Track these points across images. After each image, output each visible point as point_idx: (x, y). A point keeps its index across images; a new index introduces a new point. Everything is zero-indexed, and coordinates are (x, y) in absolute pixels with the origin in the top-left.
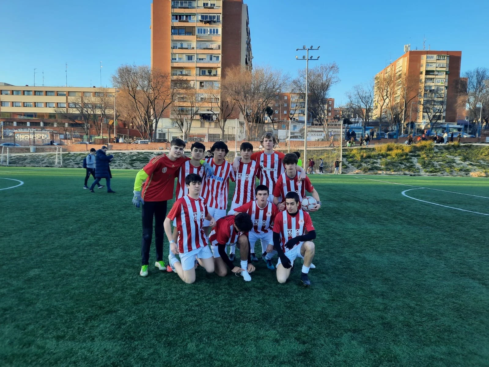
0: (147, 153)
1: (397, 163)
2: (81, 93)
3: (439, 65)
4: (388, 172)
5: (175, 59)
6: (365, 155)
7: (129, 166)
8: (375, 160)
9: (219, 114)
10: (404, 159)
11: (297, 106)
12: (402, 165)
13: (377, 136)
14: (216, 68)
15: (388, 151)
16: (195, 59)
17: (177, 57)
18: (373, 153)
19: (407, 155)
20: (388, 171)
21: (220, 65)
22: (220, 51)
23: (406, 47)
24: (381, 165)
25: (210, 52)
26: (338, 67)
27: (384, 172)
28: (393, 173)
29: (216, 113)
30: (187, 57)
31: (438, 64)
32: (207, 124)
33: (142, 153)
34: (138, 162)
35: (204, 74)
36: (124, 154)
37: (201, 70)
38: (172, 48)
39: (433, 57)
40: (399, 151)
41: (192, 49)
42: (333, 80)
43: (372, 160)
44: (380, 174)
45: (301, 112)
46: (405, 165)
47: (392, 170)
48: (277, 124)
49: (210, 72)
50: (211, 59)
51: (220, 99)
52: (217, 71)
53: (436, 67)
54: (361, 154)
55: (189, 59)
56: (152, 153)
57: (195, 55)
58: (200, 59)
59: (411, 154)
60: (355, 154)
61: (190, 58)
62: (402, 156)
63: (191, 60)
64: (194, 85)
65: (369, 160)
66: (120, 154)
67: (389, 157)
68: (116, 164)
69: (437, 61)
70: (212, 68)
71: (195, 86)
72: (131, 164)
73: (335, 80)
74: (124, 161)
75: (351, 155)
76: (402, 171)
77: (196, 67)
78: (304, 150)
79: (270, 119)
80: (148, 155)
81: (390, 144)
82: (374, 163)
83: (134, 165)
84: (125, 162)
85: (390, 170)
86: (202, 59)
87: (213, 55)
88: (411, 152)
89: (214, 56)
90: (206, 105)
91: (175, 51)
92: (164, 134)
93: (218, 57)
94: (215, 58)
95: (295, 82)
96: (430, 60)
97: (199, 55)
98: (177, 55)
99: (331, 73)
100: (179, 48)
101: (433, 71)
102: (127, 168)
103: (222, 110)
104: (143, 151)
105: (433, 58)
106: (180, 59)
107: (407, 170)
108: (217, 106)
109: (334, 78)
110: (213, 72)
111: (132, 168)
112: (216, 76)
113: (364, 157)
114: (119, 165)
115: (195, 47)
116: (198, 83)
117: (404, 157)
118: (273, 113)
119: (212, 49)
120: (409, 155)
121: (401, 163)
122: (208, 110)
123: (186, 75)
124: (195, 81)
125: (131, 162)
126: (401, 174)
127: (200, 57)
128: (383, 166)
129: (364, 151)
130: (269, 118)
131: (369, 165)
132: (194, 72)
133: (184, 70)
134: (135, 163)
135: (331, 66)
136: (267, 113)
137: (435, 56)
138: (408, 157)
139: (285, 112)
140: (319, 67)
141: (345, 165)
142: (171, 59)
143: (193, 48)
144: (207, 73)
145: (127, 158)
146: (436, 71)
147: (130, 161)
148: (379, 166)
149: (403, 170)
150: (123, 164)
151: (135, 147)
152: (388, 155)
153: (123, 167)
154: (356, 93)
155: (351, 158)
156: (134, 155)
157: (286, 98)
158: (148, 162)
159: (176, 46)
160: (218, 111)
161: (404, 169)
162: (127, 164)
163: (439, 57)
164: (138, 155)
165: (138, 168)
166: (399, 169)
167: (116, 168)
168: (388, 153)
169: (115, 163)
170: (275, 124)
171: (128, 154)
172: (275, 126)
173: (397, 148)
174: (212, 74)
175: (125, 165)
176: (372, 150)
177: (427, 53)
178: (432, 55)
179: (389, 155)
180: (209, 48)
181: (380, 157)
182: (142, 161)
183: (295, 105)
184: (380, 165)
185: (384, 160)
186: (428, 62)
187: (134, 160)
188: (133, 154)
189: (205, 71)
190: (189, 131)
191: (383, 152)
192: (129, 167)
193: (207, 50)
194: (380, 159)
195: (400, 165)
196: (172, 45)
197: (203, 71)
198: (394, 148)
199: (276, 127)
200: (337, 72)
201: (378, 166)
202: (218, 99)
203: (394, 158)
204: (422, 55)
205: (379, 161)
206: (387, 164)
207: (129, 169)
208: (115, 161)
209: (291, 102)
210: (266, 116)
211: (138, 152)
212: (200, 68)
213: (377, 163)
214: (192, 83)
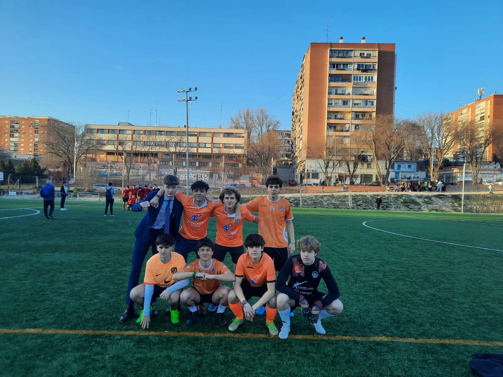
5: (332, 104)
14: (370, 112)
17: (333, 102)
21: (375, 110)
22: (375, 97)
25: (366, 97)
29: (370, 154)
30: (343, 102)
35: (358, 118)
38: (328, 94)
50: (367, 104)
52: (371, 115)
57: (351, 100)
58: (355, 104)
61: (345, 103)
63: (347, 104)
70: (366, 112)
86: (358, 104)
87: (368, 101)
89: (369, 102)
91: (331, 96)
93: (372, 104)
97: (355, 100)
98: (334, 100)
100: (334, 94)
106: (336, 103)
110: (367, 116)
112: (370, 120)
115: (351, 93)
116: (353, 126)
119: (367, 95)
122: (363, 152)
123: (341, 119)
124: (350, 125)
127: (355, 102)
132: (349, 116)
133: (338, 114)
142: (327, 104)
143: (349, 94)
144: (361, 117)
159: (332, 92)
160: (372, 153)
174: (366, 118)
189: (359, 115)
193: (363, 96)
196: (329, 91)
197: (357, 115)
212: (356, 112)
214: (347, 126)
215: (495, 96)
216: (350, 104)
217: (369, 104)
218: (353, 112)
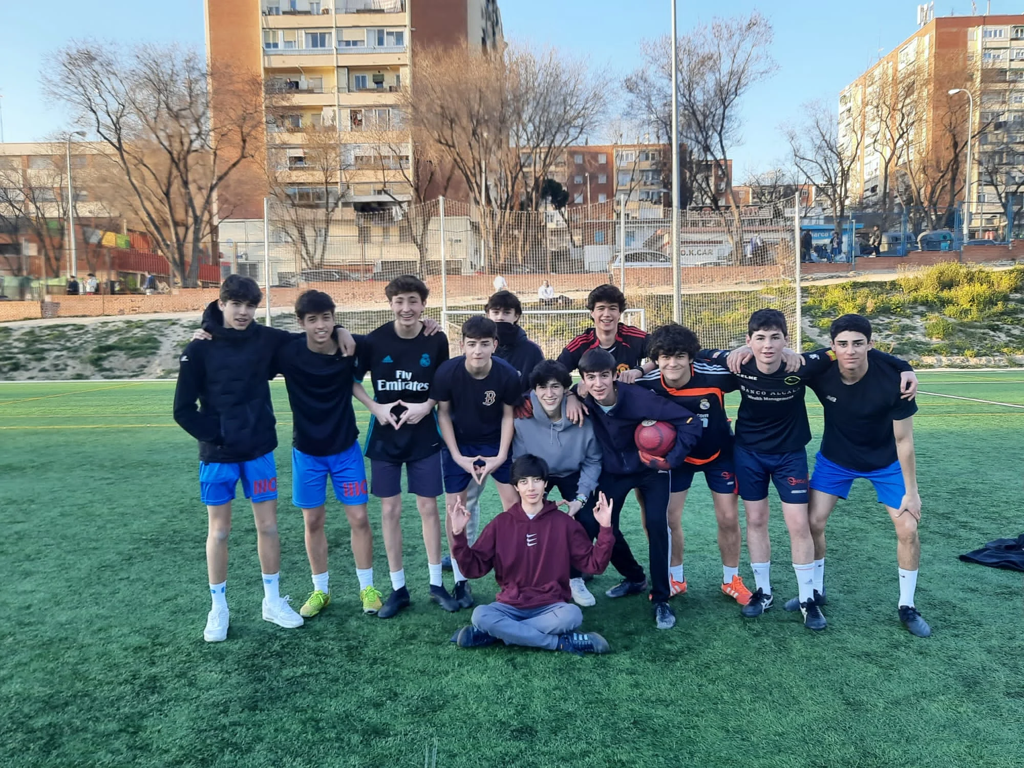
0: (158, 324)
1: (981, 328)
2: (19, 159)
3: (1018, 54)
4: (957, 360)
5: (276, 45)
6: (870, 305)
7: (90, 369)
8: (907, 321)
9: (409, 202)
10: (1002, 314)
11: (632, 180)
12: (999, 334)
13: (889, 244)
14: (395, 68)
15: (942, 290)
16: (334, 43)
17: (280, 37)
18: (896, 298)
19: (1006, 299)
20: (958, 354)
21: (406, 58)
22: (405, 18)
23: (922, 9)
24: (930, 335)
25: (377, 19)
26: (770, 24)
27: (945, 360)
28: (973, 361)
29: (399, 198)
30: (310, 37)
31: (1015, 52)
32: (376, 232)
33: (141, 325)
34: (122, 354)
35: (361, 87)
36: (81, 327)
37: (354, 75)
38: (264, 13)
39: (1000, 31)
40: (979, 289)
41: (324, 13)
42: (754, 68)
43: (897, 322)
44: (931, 366)
45: (644, 196)
46: (1008, 334)
47: (967, 352)
48: (579, 231)
49: (379, 82)
50: (381, 42)
51: (410, 158)
52: (398, 77)
53: (1011, 60)
54: (859, 301)
55: (315, 45)
56: (174, 324)
57: (333, 31)
58: (348, 43)
59: (1018, 296)
60: (836, 304)
61: (318, 40)
62: (991, 302)
63: (323, 45)
64: (333, 119)
65: (887, 320)
66: (66, 329)
67: (949, 310)
68: (46, 364)
69: (1013, 42)
70: (384, 68)
71: (337, 123)
72: (96, 362)
73: (761, 66)
74: (76, 351)
75: (824, 307)
76: (1002, 354)
77: (338, 67)
78: (671, 296)
79: (561, 219)
80: (158, 329)
81: (943, 266)
82: (904, 329)
83: (106, 364)
84: (79, 354)
85: (960, 350)
86: (355, 43)
87: (386, 30)
88: (1016, 290)
89: (389, 34)
90: (369, 176)
91: (275, 21)
92: (254, 267)
93: (399, 36)
94: (392, 39)
95: (630, 86)
96: (992, 42)
97: (344, 30)
98: (280, 32)
99: (747, 45)
100: (284, 13)
101: (1003, 72)
102: (79, 377)
103: (417, 190)
104: (145, 318)
105: (1000, 35)
106: (288, 43)
107: (1019, 349)
108: (402, 179)
109: (758, 58)
110: (389, 80)
111: (98, 375)
112: (396, 91)
113: (869, 310)
114: (56, 365)
115: (331, 7)
116: (346, 113)
117: (1000, 307)
118: (570, 199)
119: (381, 11)
120: (1013, 300)
121: (995, 329)
122: (379, 192)
123: (310, 91)
124: (336, 108)
125: (96, 355)
126: (1002, 364)
127: (348, 35)
128: (934, 340)
129: (866, 290)
130: (557, 216)
131: (888, 336)
132: (332, 81)
133: (303, 78)
134: (111, 359)
135: (745, 23)
136: (552, 202)
137: (1007, 30)
138: (1012, 305)
139: (602, 199)
140: (710, 27)
141: (811, 341)
142: (262, 44)
143: (326, 12)
144: (370, 84)
145: (86, 342)
146: (1011, 70)
147: (94, 351)
148: (923, 340)
149: (1005, 350)
150: (70, 362)
151: (130, 304)
152: (944, 303)
153: (70, 372)
154: (810, 123)
155: (824, 315)
156: (111, 332)
157: (602, 160)
158: (154, 353)
159: (277, 9)
160: (407, 195)
161: (1007, 345)
162: (82, 362)
163: (1017, 31)
164: (127, 332)
165: (117, 373)
166: (992, 347)
167: (40, 378)
168: (945, 294)
169: (43, 359)
170: (574, 231)
171: (95, 329)
172: (575, 238)
173: (971, 278)
174: (386, 85)
175: (75, 366)
176: (888, 287)
177: (984, 21)
178: (998, 28)
179: (950, 302)
180: (373, 8)
181: (921, 308)
182: (133, 349)
183: (629, 178)
184: (924, 335)
185: (934, 318)
186: (988, 46)
187: (110, 348)
188: (110, 327)
189: (364, 78)
190: (323, 255)
191: (928, 292)
192: (87, 373)
193: (367, 16)
194: (922, 314)
195: (992, 333)
196: (266, 5)
197: (357, 78)
198: (961, 278)
199: (577, 239)
200: (766, 41)
201: (921, 338)
202: (407, 158)
203: (966, 312)
204: (970, 29)
205: (918, 321)
206: (948, 332)
207: (87, 378)
208: (46, 355)
209: (619, 170)
210: (551, 209)
211: (128, 322)
212: (350, 69)
213: (915, 329)
214: (327, 113)
215: (941, 23)
216: (332, 41)
217: (389, 41)
218: (340, 70)
